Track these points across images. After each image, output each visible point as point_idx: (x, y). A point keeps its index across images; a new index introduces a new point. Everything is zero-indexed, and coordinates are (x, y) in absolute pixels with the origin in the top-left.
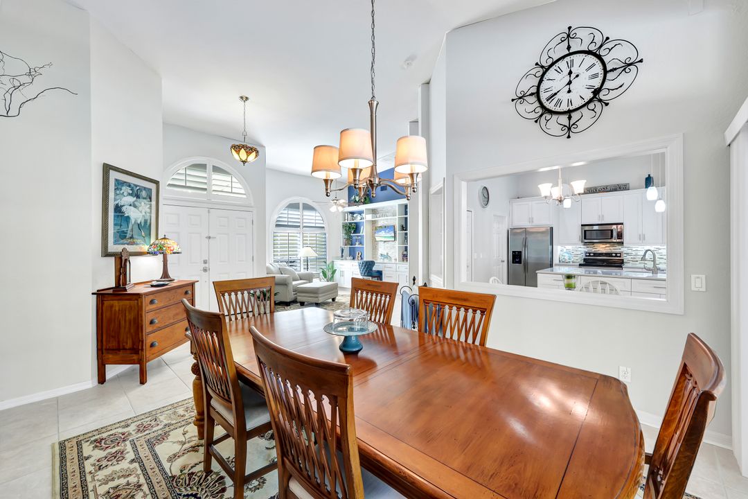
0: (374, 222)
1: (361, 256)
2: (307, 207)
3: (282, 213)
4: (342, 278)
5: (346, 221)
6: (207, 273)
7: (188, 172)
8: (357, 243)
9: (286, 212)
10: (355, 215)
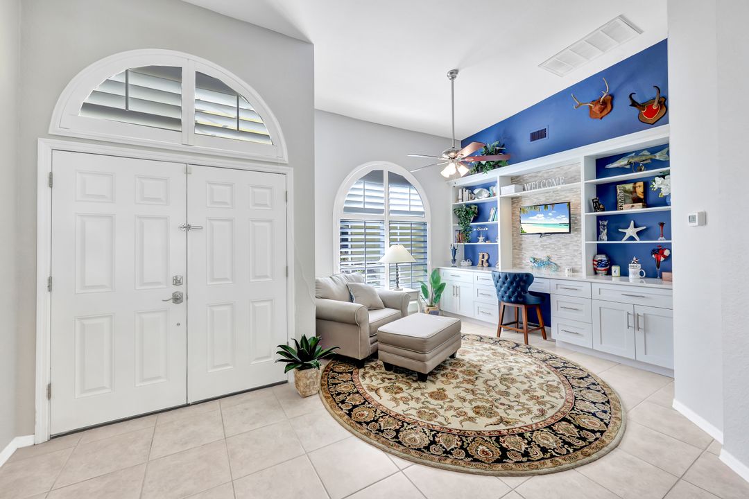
0: (514, 200)
1: (487, 261)
2: (397, 180)
3: (353, 189)
4: (455, 298)
5: (460, 202)
6: (183, 305)
7: (133, 81)
8: (481, 238)
9: (361, 186)
10: (476, 191)
